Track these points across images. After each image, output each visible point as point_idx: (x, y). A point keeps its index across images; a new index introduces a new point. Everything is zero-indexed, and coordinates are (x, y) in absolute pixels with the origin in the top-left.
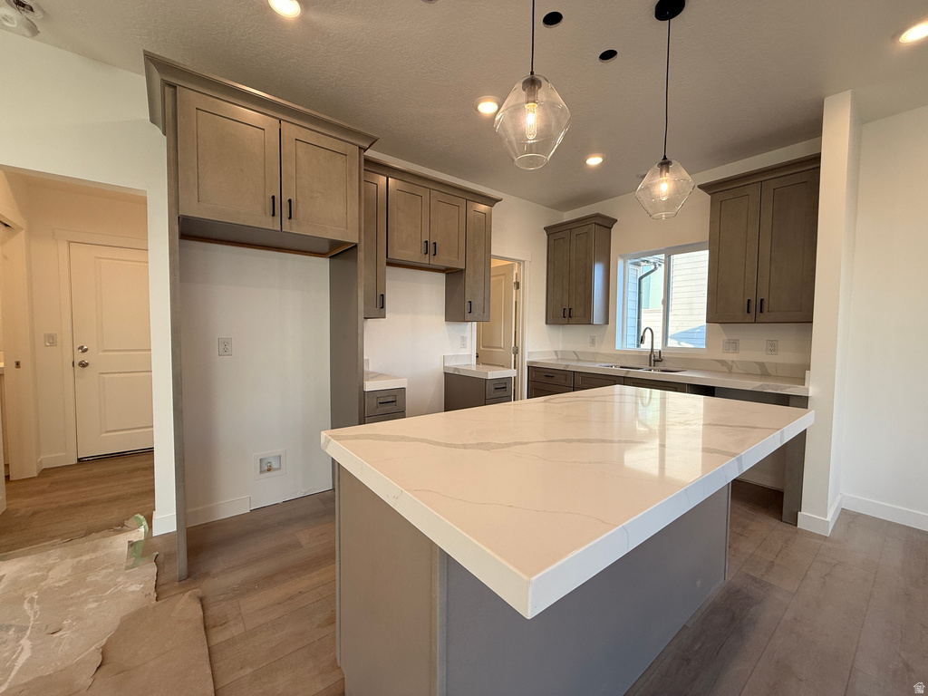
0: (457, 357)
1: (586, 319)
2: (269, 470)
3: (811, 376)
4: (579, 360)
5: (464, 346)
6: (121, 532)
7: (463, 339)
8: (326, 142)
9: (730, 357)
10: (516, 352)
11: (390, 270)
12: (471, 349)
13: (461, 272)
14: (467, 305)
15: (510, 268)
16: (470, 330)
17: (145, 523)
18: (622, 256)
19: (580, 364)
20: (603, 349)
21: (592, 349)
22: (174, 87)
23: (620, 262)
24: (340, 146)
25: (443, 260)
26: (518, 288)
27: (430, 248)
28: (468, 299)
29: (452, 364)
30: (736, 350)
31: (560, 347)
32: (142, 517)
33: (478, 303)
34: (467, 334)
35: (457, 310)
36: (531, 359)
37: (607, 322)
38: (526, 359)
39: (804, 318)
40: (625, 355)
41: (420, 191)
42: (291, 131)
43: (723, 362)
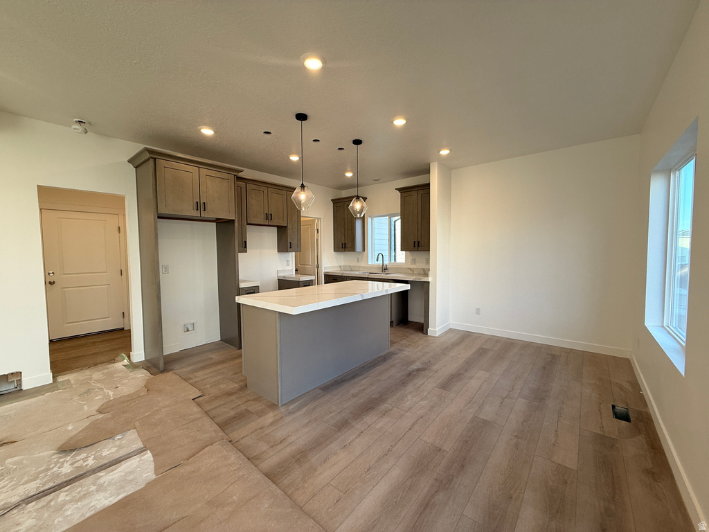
0: (284, 271)
1: (353, 249)
2: (188, 331)
3: (430, 273)
4: (352, 270)
5: (288, 265)
6: (114, 363)
7: (288, 261)
8: (219, 174)
9: (413, 266)
10: (318, 267)
11: (248, 226)
12: (292, 267)
13: (286, 227)
14: (289, 244)
15: (313, 221)
16: (291, 256)
17: (126, 358)
18: (370, 217)
19: (352, 273)
20: (363, 264)
21: (358, 265)
22: (155, 159)
23: (369, 220)
24: (225, 176)
25: (275, 222)
26: (318, 232)
27: (269, 217)
28: (289, 241)
29: (282, 275)
30: (415, 263)
31: (343, 264)
32: (124, 355)
33: (294, 242)
34: (290, 258)
35: (284, 246)
36: (326, 271)
37: (364, 251)
38: (323, 271)
39: (427, 249)
40: (372, 267)
41: (262, 189)
42: (204, 171)
43: (410, 269)
